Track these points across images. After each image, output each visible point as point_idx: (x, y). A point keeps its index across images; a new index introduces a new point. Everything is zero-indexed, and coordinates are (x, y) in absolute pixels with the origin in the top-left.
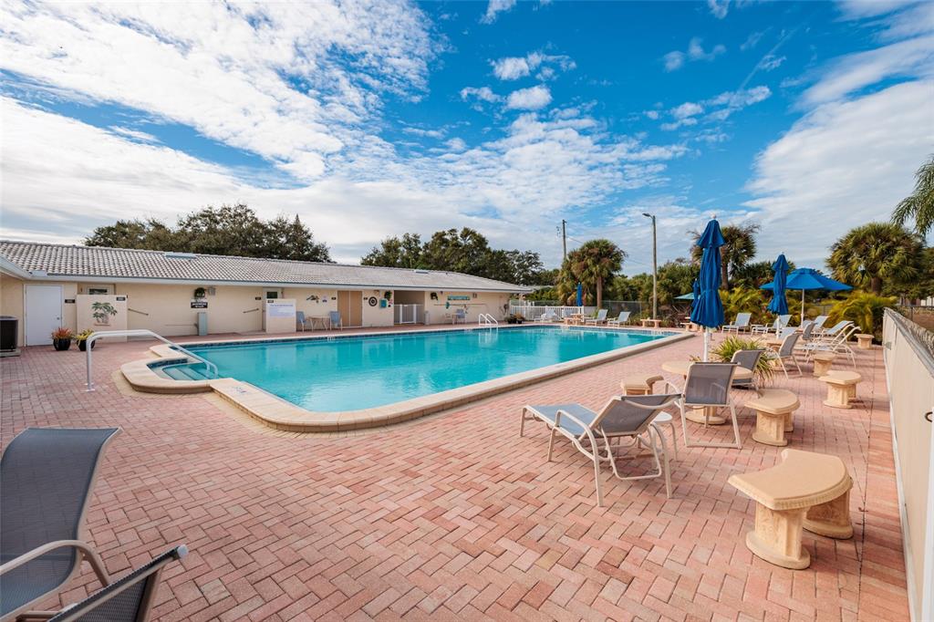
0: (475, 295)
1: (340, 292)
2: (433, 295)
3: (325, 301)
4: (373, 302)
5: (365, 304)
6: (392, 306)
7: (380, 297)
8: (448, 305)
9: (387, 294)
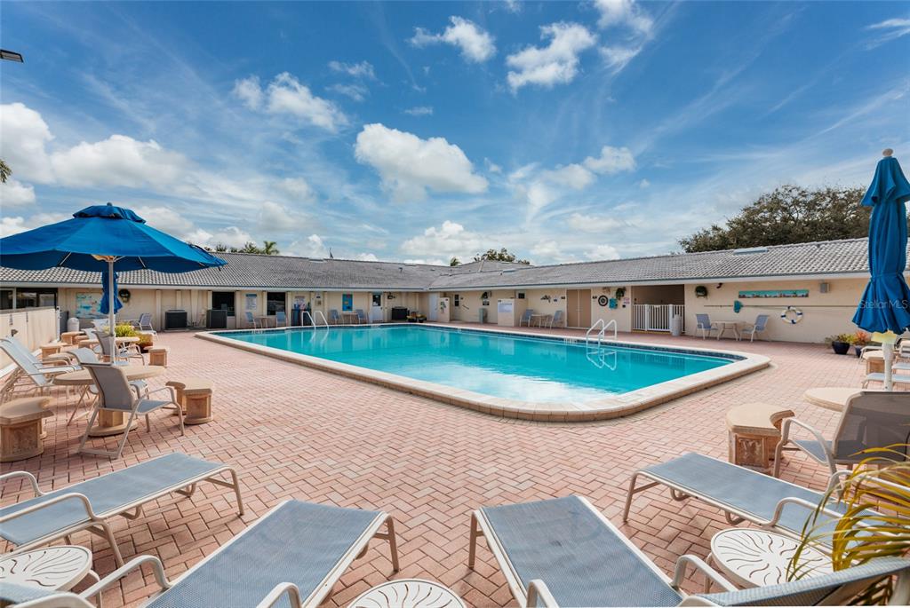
0: (825, 287)
1: (570, 292)
2: (702, 291)
3: (556, 300)
4: (603, 301)
5: (594, 304)
6: (629, 306)
7: (612, 296)
8: (738, 307)
9: (621, 292)
